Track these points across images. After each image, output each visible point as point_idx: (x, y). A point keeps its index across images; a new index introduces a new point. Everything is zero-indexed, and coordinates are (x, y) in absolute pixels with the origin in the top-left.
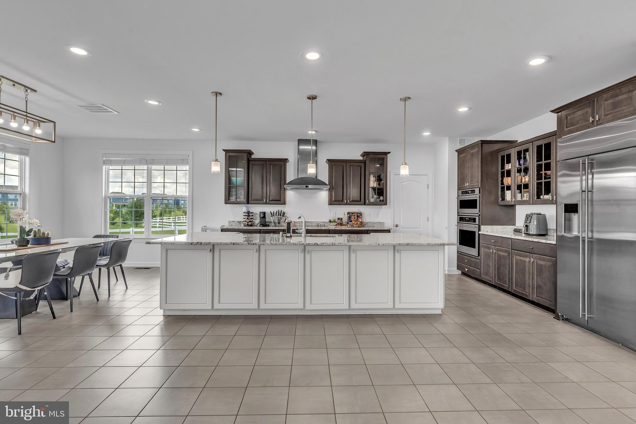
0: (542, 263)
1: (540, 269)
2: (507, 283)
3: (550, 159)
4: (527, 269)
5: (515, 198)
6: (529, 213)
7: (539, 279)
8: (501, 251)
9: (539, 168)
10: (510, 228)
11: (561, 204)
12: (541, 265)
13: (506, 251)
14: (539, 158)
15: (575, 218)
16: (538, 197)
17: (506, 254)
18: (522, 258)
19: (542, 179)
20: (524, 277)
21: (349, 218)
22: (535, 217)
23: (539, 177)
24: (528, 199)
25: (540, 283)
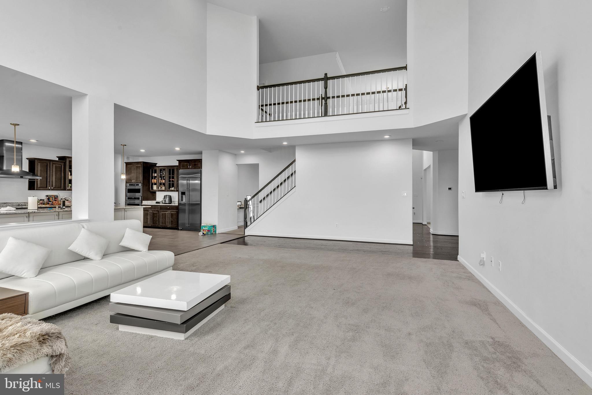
0: (173, 212)
1: (172, 215)
2: (158, 223)
3: (174, 175)
4: (167, 216)
5: (159, 189)
6: (165, 195)
7: (172, 219)
8: (154, 211)
9: (170, 178)
10: (155, 202)
11: (180, 191)
12: (173, 214)
13: (157, 211)
14: (170, 174)
15: (184, 196)
16: (169, 189)
17: (157, 212)
18: (165, 212)
19: (171, 182)
20: (166, 219)
21: (48, 199)
22: (168, 196)
23: (170, 181)
24: (164, 189)
25: (172, 220)
